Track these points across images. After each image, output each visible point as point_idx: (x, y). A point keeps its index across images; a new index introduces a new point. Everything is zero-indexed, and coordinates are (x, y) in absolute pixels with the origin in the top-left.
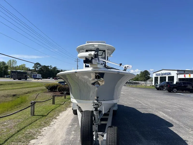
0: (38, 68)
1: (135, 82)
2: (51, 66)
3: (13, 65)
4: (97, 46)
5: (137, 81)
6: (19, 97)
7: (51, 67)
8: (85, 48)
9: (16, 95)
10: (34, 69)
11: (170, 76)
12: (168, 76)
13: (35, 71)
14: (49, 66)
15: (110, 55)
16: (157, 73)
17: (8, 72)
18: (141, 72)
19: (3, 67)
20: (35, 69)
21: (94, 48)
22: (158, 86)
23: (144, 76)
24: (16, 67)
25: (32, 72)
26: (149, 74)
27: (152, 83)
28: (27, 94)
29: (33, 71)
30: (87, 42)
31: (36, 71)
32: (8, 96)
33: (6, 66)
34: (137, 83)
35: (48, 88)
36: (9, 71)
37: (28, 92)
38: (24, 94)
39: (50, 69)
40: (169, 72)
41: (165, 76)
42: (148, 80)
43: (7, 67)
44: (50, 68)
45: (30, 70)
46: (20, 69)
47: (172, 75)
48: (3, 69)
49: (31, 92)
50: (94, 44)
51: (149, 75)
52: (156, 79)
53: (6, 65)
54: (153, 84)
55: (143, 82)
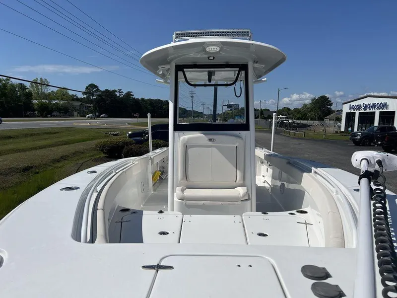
0: (93, 96)
1: (298, 122)
2: (120, 90)
3: (42, 89)
4: (215, 50)
5: (304, 120)
6: (37, 173)
7: (121, 93)
8: (175, 58)
9: (31, 167)
10: (85, 96)
11: (384, 110)
12: (381, 110)
13: (88, 100)
14: (116, 91)
15: (260, 77)
16: (352, 104)
17: (33, 104)
18: (313, 100)
19: (20, 96)
20: (88, 98)
21: (207, 56)
22: (359, 137)
23: (320, 108)
24: (49, 94)
25: (82, 104)
26: (331, 105)
27: (340, 127)
28: (59, 162)
29: (84, 102)
30: (178, 36)
31: (91, 102)
32: (11, 171)
33: (27, 92)
34: (305, 126)
35: (102, 150)
36: (35, 101)
37: (62, 157)
38: (51, 164)
39: (119, 96)
40: (383, 101)
41: (373, 111)
42: (328, 117)
43: (29, 95)
44: (118, 94)
45: (78, 99)
46: (57, 99)
47: (390, 109)
48: (23, 99)
49: (68, 156)
50: (204, 43)
51: (329, 107)
52: (350, 117)
53: (27, 90)
54: (343, 129)
55: (316, 122)
